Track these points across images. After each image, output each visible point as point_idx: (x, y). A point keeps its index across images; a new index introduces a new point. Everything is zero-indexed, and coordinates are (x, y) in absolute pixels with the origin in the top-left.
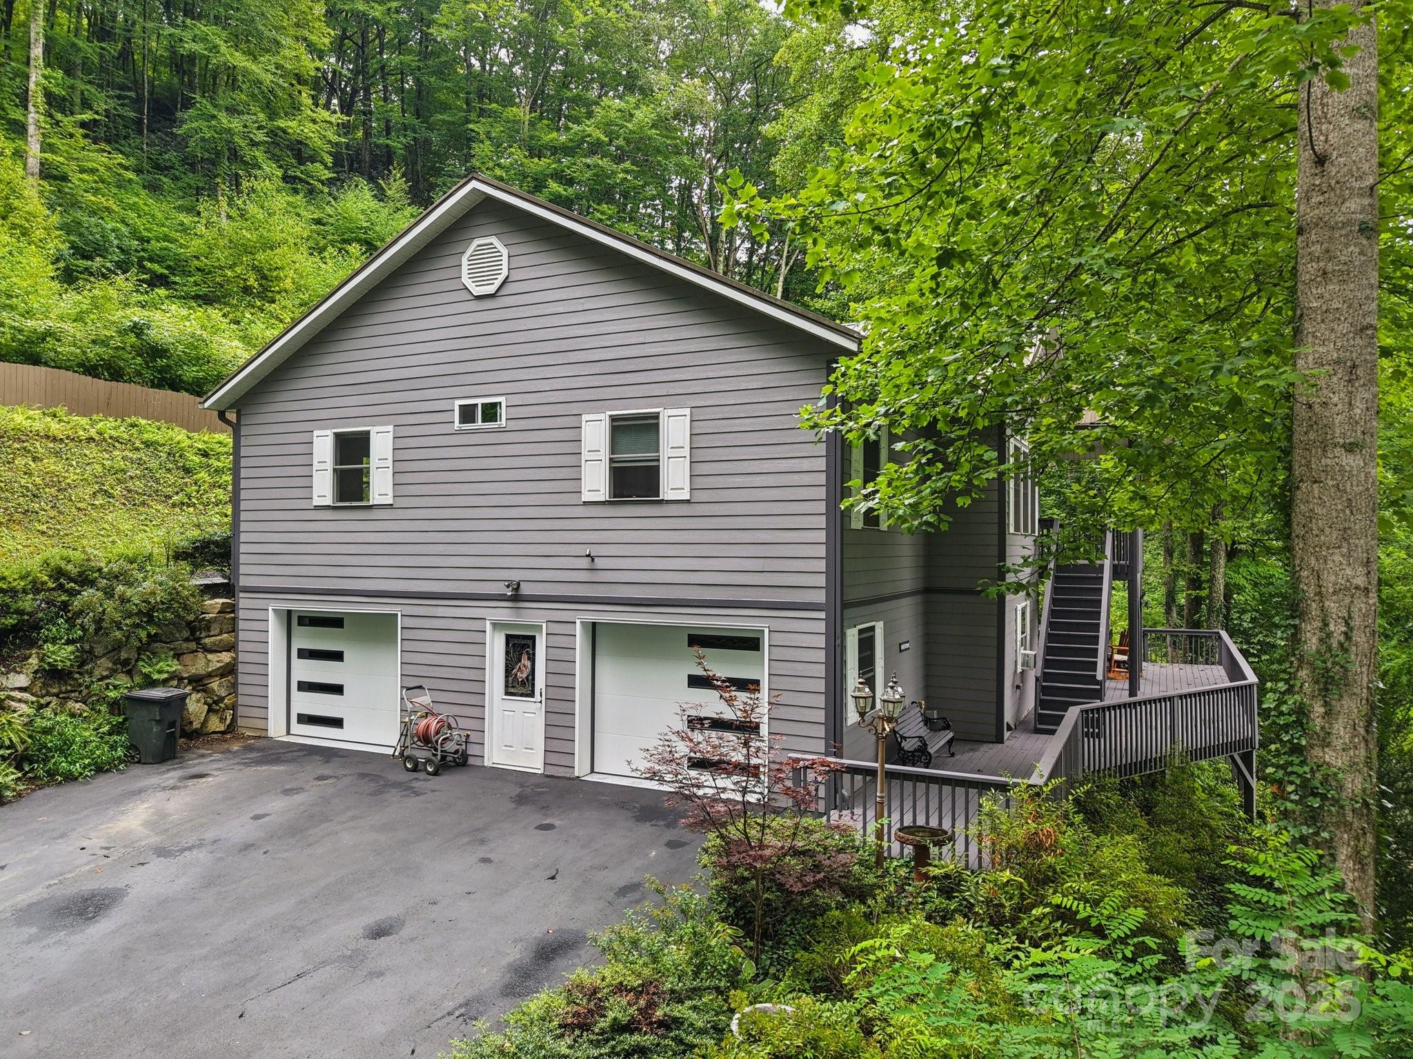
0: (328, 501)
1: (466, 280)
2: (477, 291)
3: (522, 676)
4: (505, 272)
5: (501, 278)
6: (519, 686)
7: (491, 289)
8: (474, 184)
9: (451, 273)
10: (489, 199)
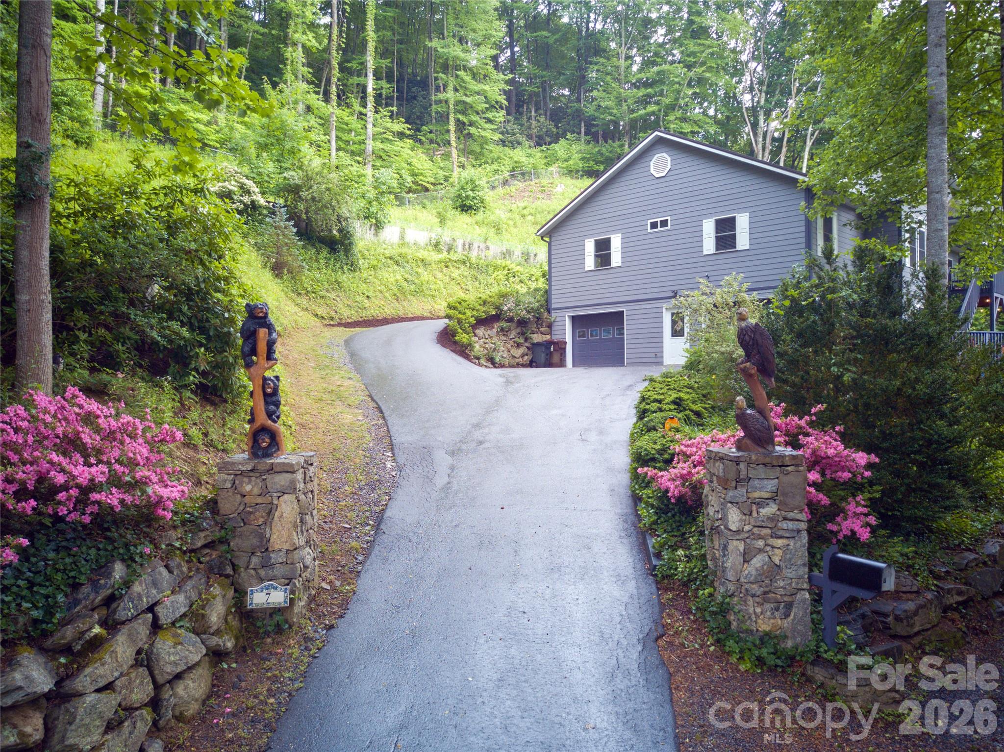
0: (593, 268)
1: (652, 171)
2: (657, 176)
3: (678, 329)
4: (669, 167)
5: (668, 170)
6: (677, 333)
7: (663, 174)
8: (657, 133)
9: (646, 169)
10: (661, 138)
